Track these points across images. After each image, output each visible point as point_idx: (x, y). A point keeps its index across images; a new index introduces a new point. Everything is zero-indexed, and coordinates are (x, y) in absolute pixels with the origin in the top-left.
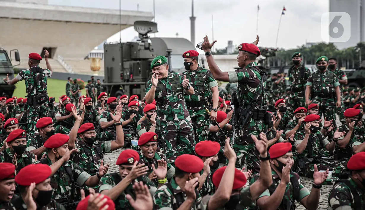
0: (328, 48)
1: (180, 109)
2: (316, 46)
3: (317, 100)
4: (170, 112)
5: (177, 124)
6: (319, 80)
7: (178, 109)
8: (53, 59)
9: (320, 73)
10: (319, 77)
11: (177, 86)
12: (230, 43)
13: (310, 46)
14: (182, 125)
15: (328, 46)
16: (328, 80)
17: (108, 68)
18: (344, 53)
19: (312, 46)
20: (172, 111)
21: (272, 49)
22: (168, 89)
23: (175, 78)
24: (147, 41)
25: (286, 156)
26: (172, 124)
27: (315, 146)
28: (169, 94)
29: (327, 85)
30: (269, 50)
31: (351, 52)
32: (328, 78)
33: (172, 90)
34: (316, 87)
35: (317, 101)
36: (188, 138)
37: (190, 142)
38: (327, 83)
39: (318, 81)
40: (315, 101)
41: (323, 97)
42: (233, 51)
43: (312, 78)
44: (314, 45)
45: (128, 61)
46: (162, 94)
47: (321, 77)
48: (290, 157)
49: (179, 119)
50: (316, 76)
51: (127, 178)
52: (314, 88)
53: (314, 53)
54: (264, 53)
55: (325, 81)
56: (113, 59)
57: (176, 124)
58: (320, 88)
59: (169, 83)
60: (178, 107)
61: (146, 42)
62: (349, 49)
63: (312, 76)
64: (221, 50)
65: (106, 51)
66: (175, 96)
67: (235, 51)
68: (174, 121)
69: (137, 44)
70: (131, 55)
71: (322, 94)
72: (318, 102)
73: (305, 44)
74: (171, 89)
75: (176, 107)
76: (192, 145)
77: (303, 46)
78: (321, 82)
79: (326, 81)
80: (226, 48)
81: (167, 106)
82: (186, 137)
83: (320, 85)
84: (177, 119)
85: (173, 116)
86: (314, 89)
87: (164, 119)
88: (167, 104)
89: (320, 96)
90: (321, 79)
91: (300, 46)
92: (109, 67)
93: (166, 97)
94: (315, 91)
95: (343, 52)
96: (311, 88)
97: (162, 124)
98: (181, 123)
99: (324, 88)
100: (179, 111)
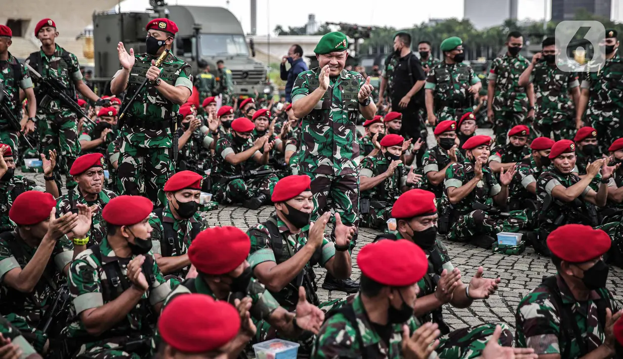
0: (462, 27)
1: (348, 139)
2: (443, 25)
3: (447, 113)
4: (330, 140)
5: (337, 166)
6: (448, 79)
7: (344, 137)
8: (24, 37)
9: (447, 66)
10: (447, 74)
11: (352, 96)
12: (311, 17)
13: (434, 24)
14: (345, 169)
15: (461, 24)
16: (462, 77)
17: (99, 54)
18: (485, 36)
19: (437, 24)
20: (333, 140)
21: (363, 28)
22: (335, 97)
23: (351, 82)
24: (163, 11)
25: (300, 198)
26: (328, 163)
27: (390, 184)
28: (335, 106)
29: (461, 86)
30: (360, 29)
31: (495, 33)
32: (462, 75)
33: (342, 100)
34: (444, 91)
35: (448, 115)
36: (350, 195)
37: (351, 204)
38: (461, 82)
39: (447, 81)
40: (443, 114)
41: (457, 106)
42: (316, 30)
43: (434, 75)
44: (439, 22)
45: (132, 42)
46: (323, 103)
47: (450, 72)
48: (307, 199)
49: (343, 158)
50: (442, 73)
51: (47, 239)
52: (441, 92)
53: (439, 35)
54: (351, 33)
55: (457, 79)
56: (108, 39)
57: (336, 164)
58: (451, 92)
59: (338, 87)
60: (345, 135)
61: (161, 13)
62: (493, 29)
63: (435, 72)
64: (298, 29)
65: (96, 26)
66: (345, 114)
67: (319, 31)
68: (332, 158)
69: (147, 15)
70: (137, 34)
71: (455, 102)
72: (448, 117)
73: (427, 21)
74: (340, 98)
75: (342, 133)
76: (353, 211)
77: (423, 24)
78: (452, 81)
79: (459, 80)
80: (306, 26)
81: (326, 129)
82: (347, 192)
83: (450, 87)
84: (338, 156)
85: (332, 148)
86: (441, 94)
87: (315, 152)
88: (328, 124)
89: (451, 105)
90: (451, 77)
91: (419, 24)
92: (102, 53)
93: (329, 110)
94: (442, 98)
95: (483, 33)
96: (435, 93)
97: (307, 160)
98: (344, 166)
99: (457, 91)
100: (346, 143)
